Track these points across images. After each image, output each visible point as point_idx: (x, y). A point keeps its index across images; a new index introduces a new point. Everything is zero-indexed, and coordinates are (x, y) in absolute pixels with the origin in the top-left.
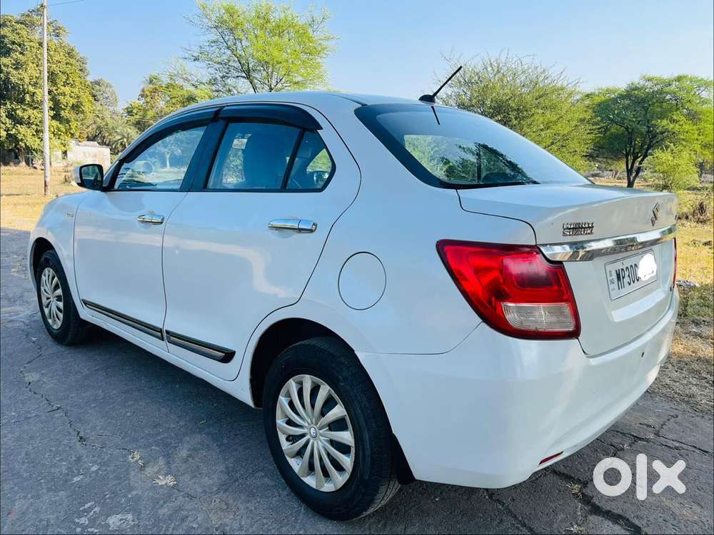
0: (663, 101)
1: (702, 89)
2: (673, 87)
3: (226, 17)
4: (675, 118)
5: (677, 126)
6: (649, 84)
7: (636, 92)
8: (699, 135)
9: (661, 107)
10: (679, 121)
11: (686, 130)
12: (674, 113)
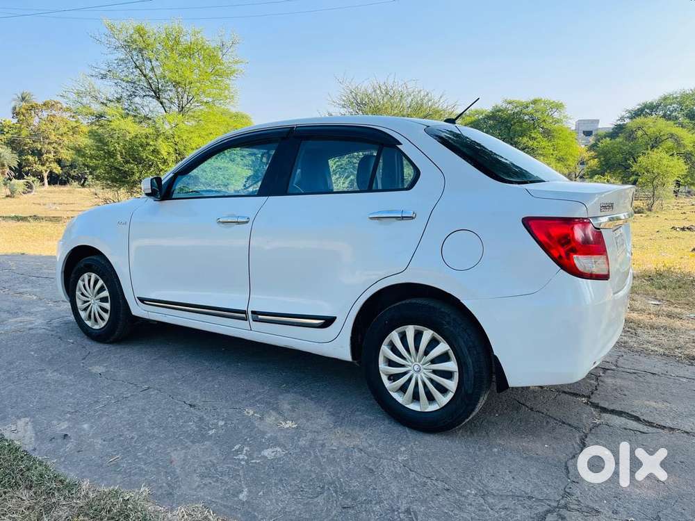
0: (521, 121)
1: (554, 110)
2: (530, 109)
3: (136, 36)
4: (533, 135)
5: (536, 143)
6: (510, 107)
7: (500, 113)
8: (554, 150)
9: (521, 127)
10: (537, 139)
11: (543, 146)
12: (533, 131)
